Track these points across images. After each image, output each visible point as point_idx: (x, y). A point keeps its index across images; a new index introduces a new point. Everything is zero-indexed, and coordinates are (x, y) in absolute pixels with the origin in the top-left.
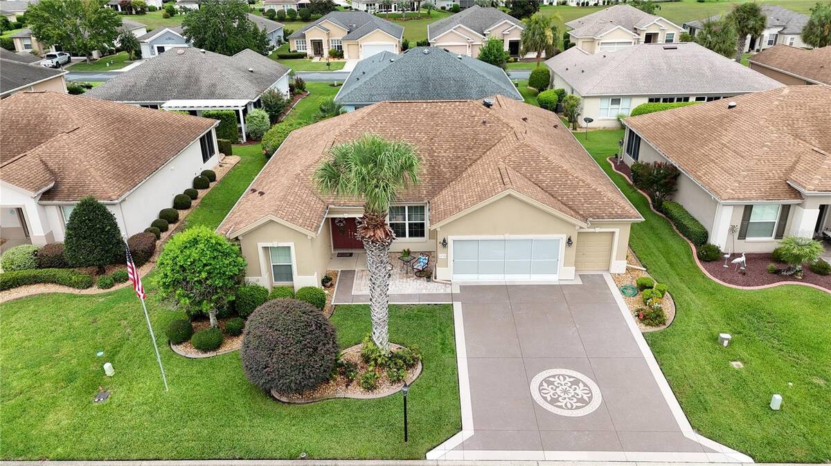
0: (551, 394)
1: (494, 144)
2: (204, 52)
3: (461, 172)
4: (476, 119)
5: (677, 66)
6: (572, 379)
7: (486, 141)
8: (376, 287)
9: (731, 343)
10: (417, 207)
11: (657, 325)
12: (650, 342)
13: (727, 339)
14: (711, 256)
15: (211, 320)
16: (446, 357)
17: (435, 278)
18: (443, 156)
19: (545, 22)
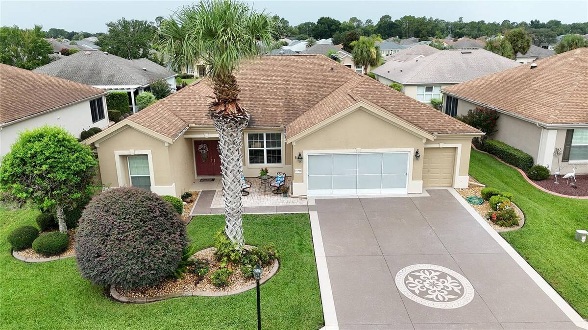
0: (419, 287)
1: (341, 84)
2: (107, 54)
3: (314, 105)
4: (325, 67)
5: (473, 65)
6: (438, 273)
7: (335, 82)
8: (228, 173)
10: (275, 134)
11: (511, 226)
12: (509, 240)
13: (585, 235)
14: (540, 175)
15: (60, 227)
16: (305, 257)
17: (292, 194)
18: (297, 93)
19: (370, 43)
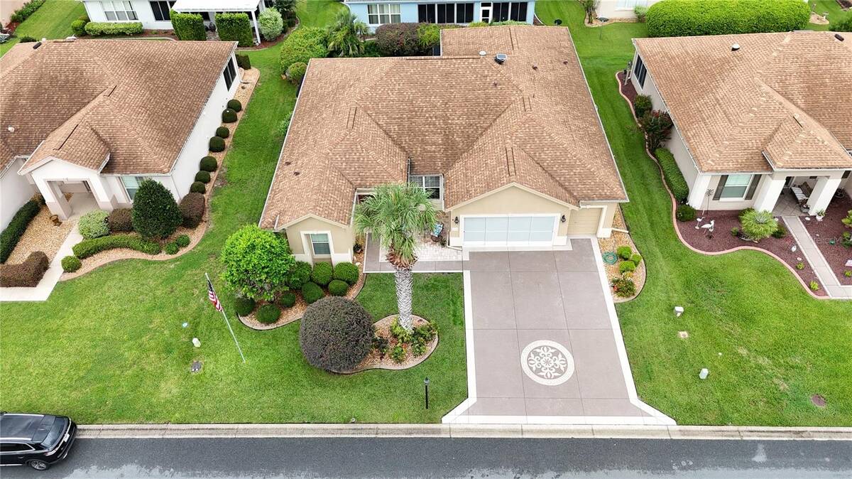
0: (536, 364)
1: (503, 109)
3: (473, 142)
4: (488, 79)
6: (553, 351)
7: (497, 106)
9: (683, 314)
10: (433, 177)
11: (628, 297)
12: (619, 314)
13: (680, 312)
16: (457, 330)
17: (449, 245)
18: (457, 124)
